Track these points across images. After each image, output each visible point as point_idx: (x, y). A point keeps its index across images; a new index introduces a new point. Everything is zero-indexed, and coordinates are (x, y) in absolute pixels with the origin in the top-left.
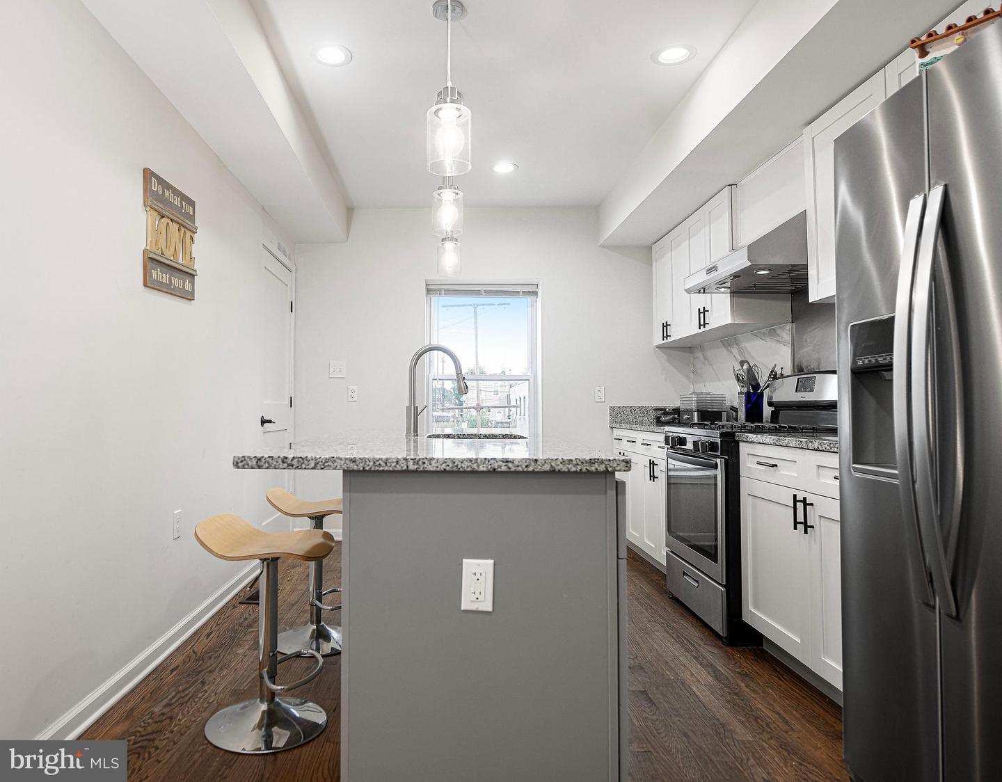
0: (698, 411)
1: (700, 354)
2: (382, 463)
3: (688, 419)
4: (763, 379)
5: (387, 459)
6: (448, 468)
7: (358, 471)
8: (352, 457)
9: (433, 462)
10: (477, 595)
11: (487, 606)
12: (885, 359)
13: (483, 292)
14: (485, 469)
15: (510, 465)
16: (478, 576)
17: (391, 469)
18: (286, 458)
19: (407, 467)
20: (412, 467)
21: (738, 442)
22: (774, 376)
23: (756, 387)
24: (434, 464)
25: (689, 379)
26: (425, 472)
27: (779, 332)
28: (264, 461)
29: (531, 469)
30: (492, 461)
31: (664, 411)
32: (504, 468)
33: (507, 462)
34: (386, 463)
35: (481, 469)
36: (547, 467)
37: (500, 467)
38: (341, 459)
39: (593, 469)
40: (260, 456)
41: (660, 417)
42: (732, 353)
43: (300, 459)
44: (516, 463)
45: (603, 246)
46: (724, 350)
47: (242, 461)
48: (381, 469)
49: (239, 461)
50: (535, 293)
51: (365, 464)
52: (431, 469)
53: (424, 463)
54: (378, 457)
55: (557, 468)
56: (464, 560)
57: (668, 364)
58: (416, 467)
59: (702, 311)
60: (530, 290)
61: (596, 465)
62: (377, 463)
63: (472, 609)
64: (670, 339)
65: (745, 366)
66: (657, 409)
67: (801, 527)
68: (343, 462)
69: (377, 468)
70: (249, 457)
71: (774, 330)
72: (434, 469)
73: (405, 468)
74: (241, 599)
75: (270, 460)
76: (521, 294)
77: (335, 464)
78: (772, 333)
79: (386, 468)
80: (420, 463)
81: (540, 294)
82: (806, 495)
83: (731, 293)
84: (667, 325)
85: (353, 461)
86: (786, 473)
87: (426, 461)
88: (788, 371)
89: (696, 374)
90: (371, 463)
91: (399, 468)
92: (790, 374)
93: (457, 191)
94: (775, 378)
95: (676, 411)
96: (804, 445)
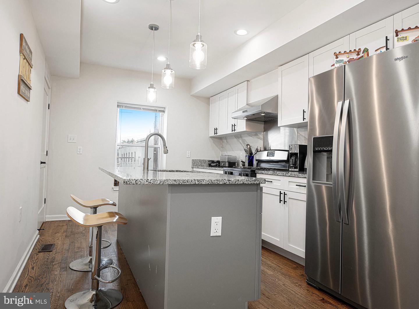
0: (228, 162)
1: (225, 141)
2: (186, 181)
3: (223, 165)
4: (254, 151)
5: (188, 180)
6: (209, 183)
7: (177, 185)
8: (175, 179)
9: (204, 181)
10: (217, 230)
11: (219, 234)
12: (327, 149)
13: (142, 109)
14: (222, 183)
15: (230, 182)
16: (217, 223)
17: (189, 184)
18: (148, 180)
19: (195, 183)
20: (197, 183)
21: (256, 174)
22: (257, 151)
23: (251, 153)
24: (205, 182)
25: (220, 150)
26: (202, 184)
27: (258, 135)
28: (139, 181)
29: (237, 183)
30: (224, 180)
31: (213, 162)
32: (228, 183)
33: (229, 180)
34: (187, 182)
35: (221, 183)
36: (242, 183)
37: (227, 182)
38: (170, 180)
39: (255, 183)
40: (137, 179)
41: (211, 164)
42: (239, 141)
43: (154, 180)
44: (232, 181)
45: (191, 95)
46: (235, 140)
47: (129, 181)
48: (185, 184)
49: (127, 181)
50: (164, 111)
51: (180, 182)
52: (204, 184)
53: (201, 181)
54: (184, 179)
55: (245, 183)
56: (212, 217)
57: (213, 143)
58: (198, 183)
59: (233, 125)
60: (161, 110)
61: (256, 181)
62: (184, 181)
63: (214, 235)
64: (217, 134)
65: (249, 146)
66: (209, 161)
67: (282, 202)
68: (171, 181)
69: (184, 183)
70: (132, 179)
71: (257, 134)
72: (205, 183)
73: (194, 183)
74: (38, 250)
75: (141, 180)
76: (158, 111)
77: (168, 182)
78: (256, 135)
79: (188, 184)
80: (200, 181)
81: (166, 112)
82: (285, 191)
83: (246, 120)
84: (216, 129)
85: (175, 181)
86: (276, 184)
87: (202, 180)
88: (262, 149)
89: (222, 148)
90: (182, 182)
91: (192, 183)
92: (262, 150)
93: (172, 71)
94: (258, 151)
95: (218, 162)
96: (285, 175)
